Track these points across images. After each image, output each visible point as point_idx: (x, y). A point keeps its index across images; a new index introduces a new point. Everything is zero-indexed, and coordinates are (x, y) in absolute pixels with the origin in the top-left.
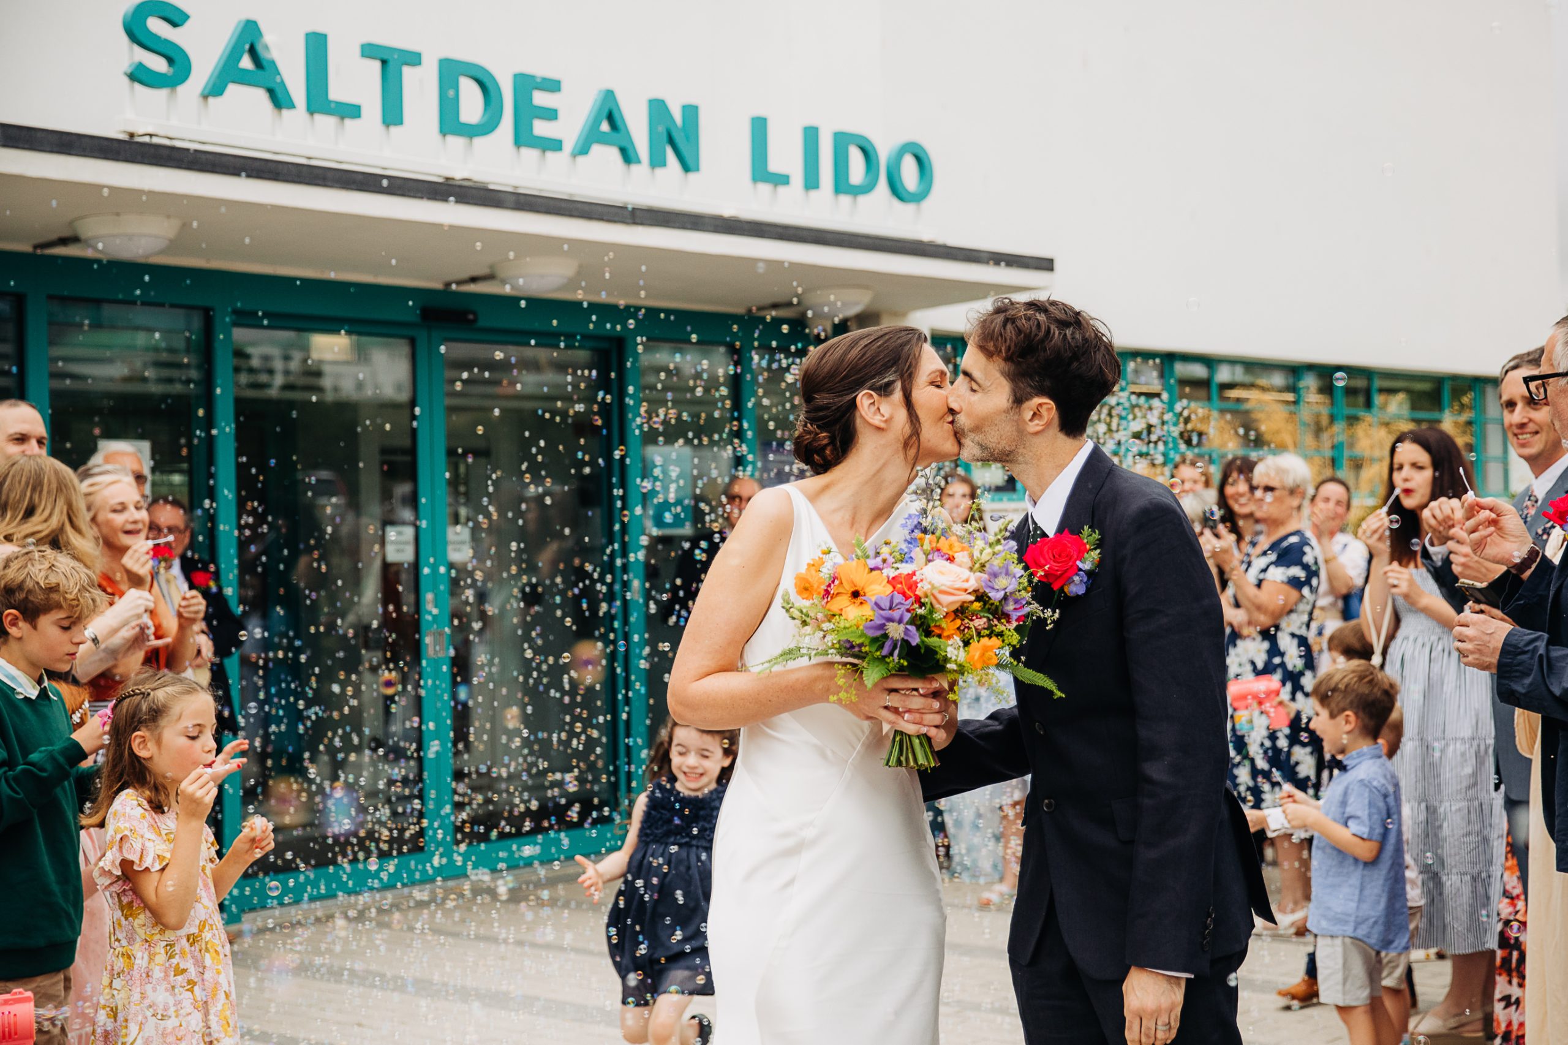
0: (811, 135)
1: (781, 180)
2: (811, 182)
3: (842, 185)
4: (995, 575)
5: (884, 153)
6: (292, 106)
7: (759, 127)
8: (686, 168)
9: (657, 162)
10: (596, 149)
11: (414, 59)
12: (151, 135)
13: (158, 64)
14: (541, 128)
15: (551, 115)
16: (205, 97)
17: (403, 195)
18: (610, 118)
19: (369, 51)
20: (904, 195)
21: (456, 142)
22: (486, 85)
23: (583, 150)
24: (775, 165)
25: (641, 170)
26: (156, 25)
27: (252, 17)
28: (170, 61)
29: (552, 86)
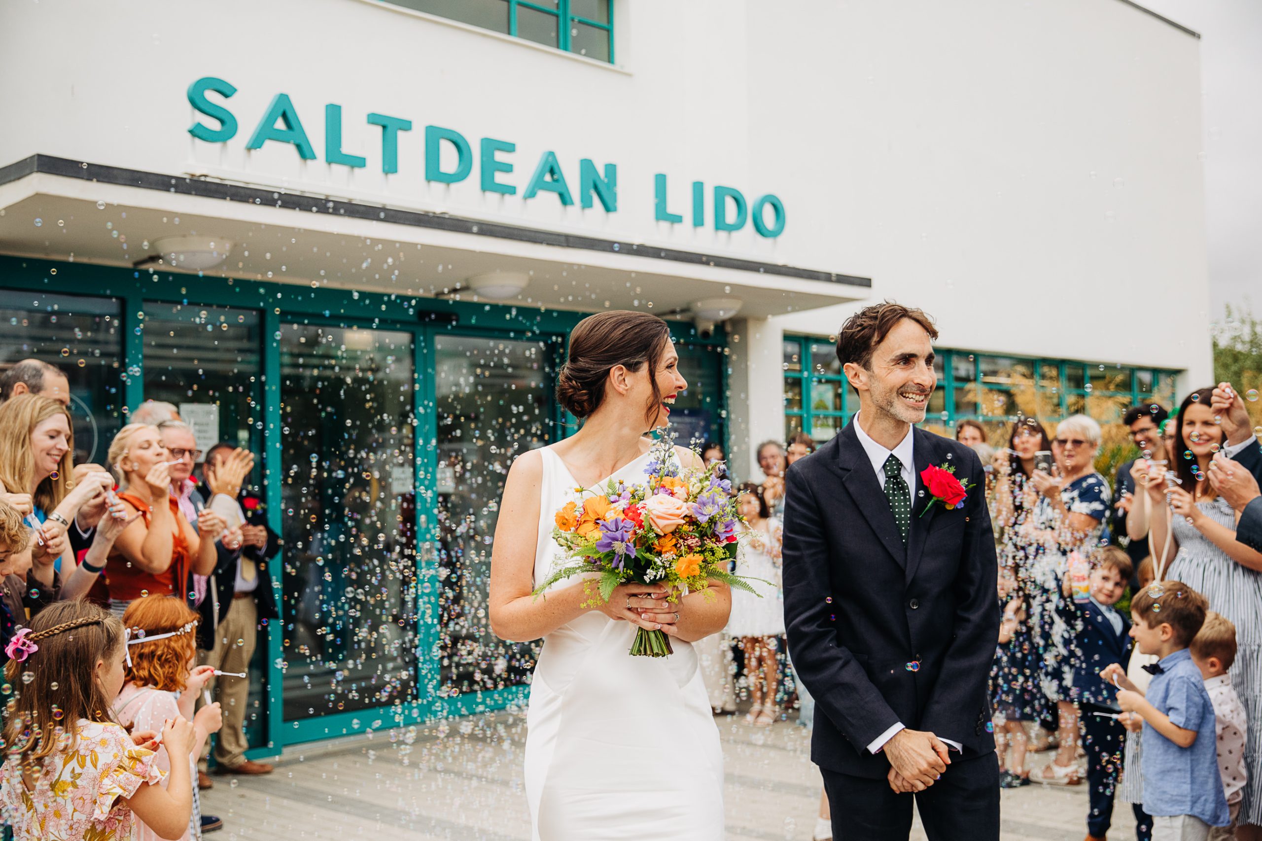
0: (698, 188)
1: (676, 219)
2: (698, 221)
3: (720, 224)
4: (704, 504)
5: (750, 203)
6: (314, 157)
7: (661, 181)
8: (608, 209)
9: (587, 204)
10: (542, 195)
11: (406, 126)
12: (206, 176)
13: (213, 125)
14: (500, 178)
15: (507, 168)
16: (249, 149)
17: (395, 222)
19: (374, 119)
20: (763, 231)
21: (438, 187)
22: (460, 145)
23: (531, 194)
24: (671, 209)
25: (575, 209)
26: (212, 97)
27: (285, 92)
28: (222, 122)
29: (509, 148)
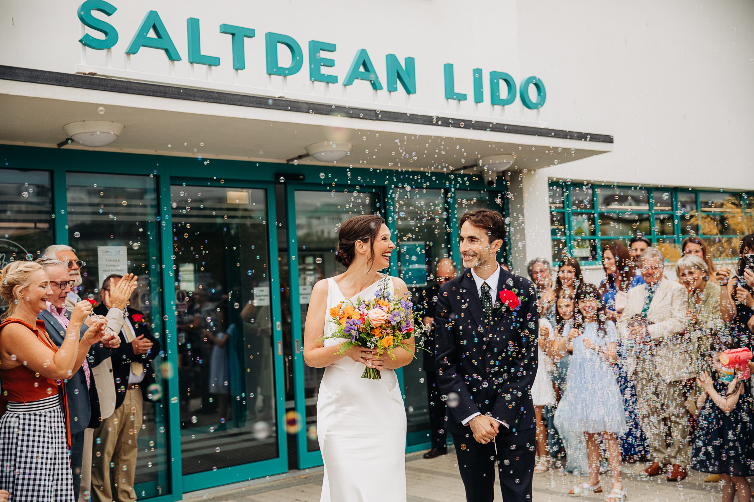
0: (478, 72)
1: (461, 98)
2: (479, 99)
3: (496, 101)
4: (395, 315)
5: (518, 82)
6: (179, 59)
7: (449, 69)
8: (408, 92)
9: (392, 89)
10: (357, 82)
11: (250, 34)
12: (94, 74)
13: (100, 36)
14: (325, 71)
15: (330, 64)
16: (128, 53)
18: (364, 64)
19: (226, 29)
20: (530, 105)
21: (277, 79)
22: (292, 46)
23: (348, 83)
24: (458, 89)
25: (384, 93)
26: (97, 15)
27: (154, 9)
28: (106, 33)
29: (331, 48)
